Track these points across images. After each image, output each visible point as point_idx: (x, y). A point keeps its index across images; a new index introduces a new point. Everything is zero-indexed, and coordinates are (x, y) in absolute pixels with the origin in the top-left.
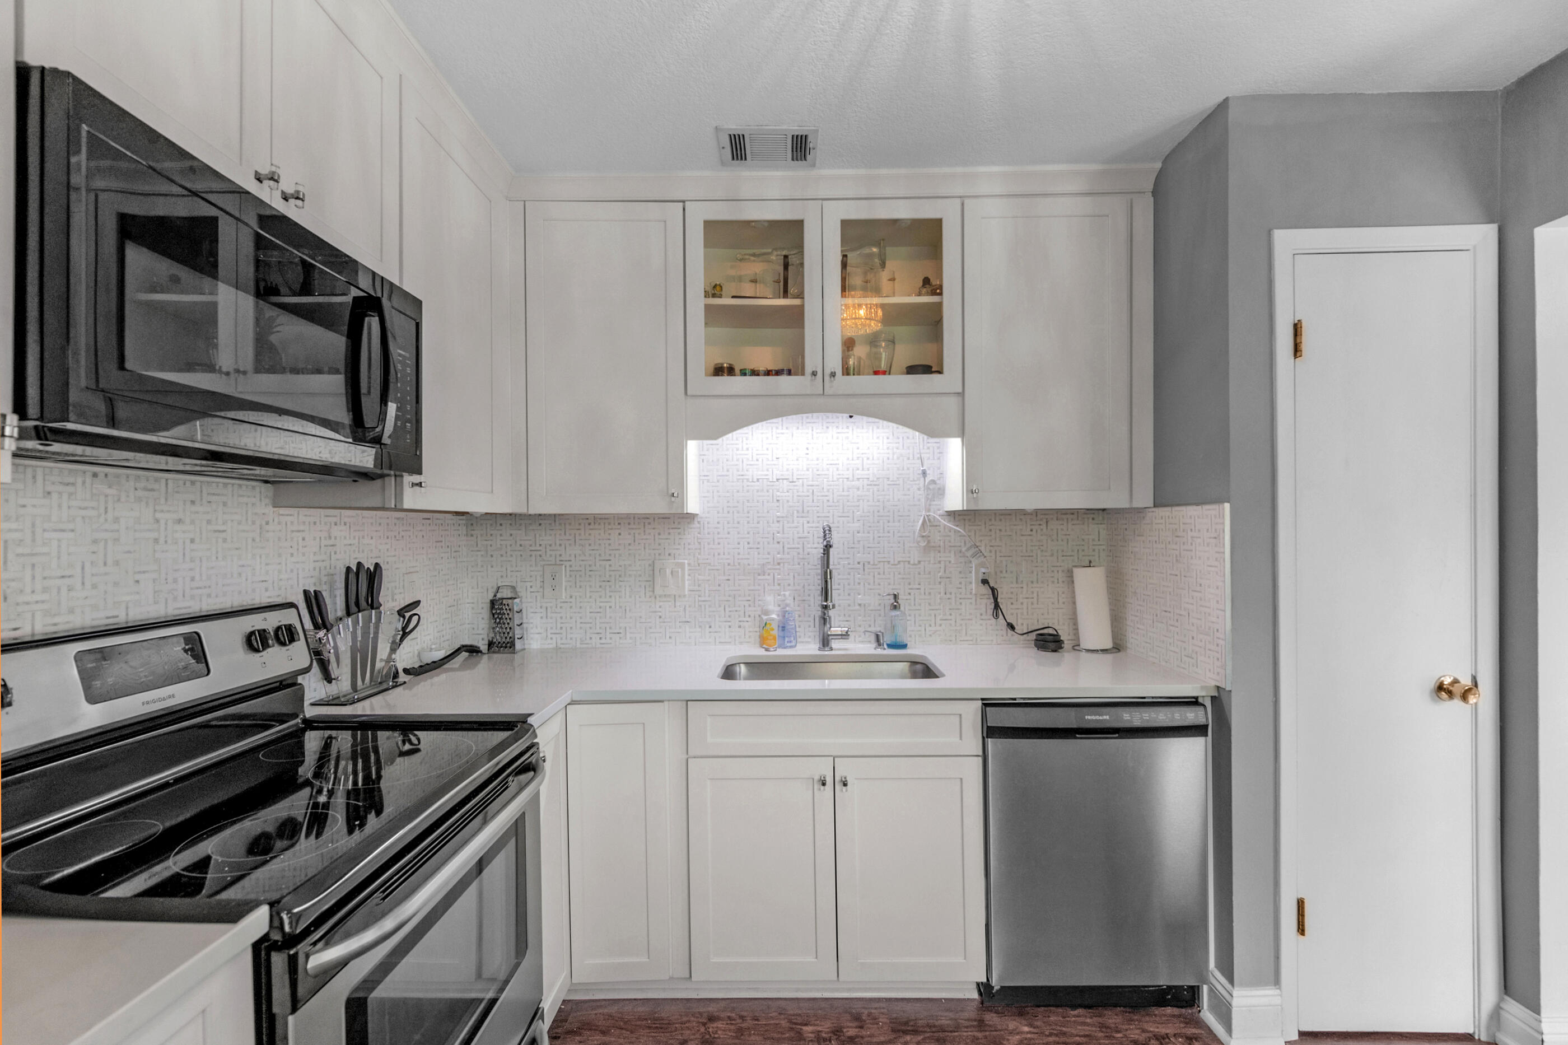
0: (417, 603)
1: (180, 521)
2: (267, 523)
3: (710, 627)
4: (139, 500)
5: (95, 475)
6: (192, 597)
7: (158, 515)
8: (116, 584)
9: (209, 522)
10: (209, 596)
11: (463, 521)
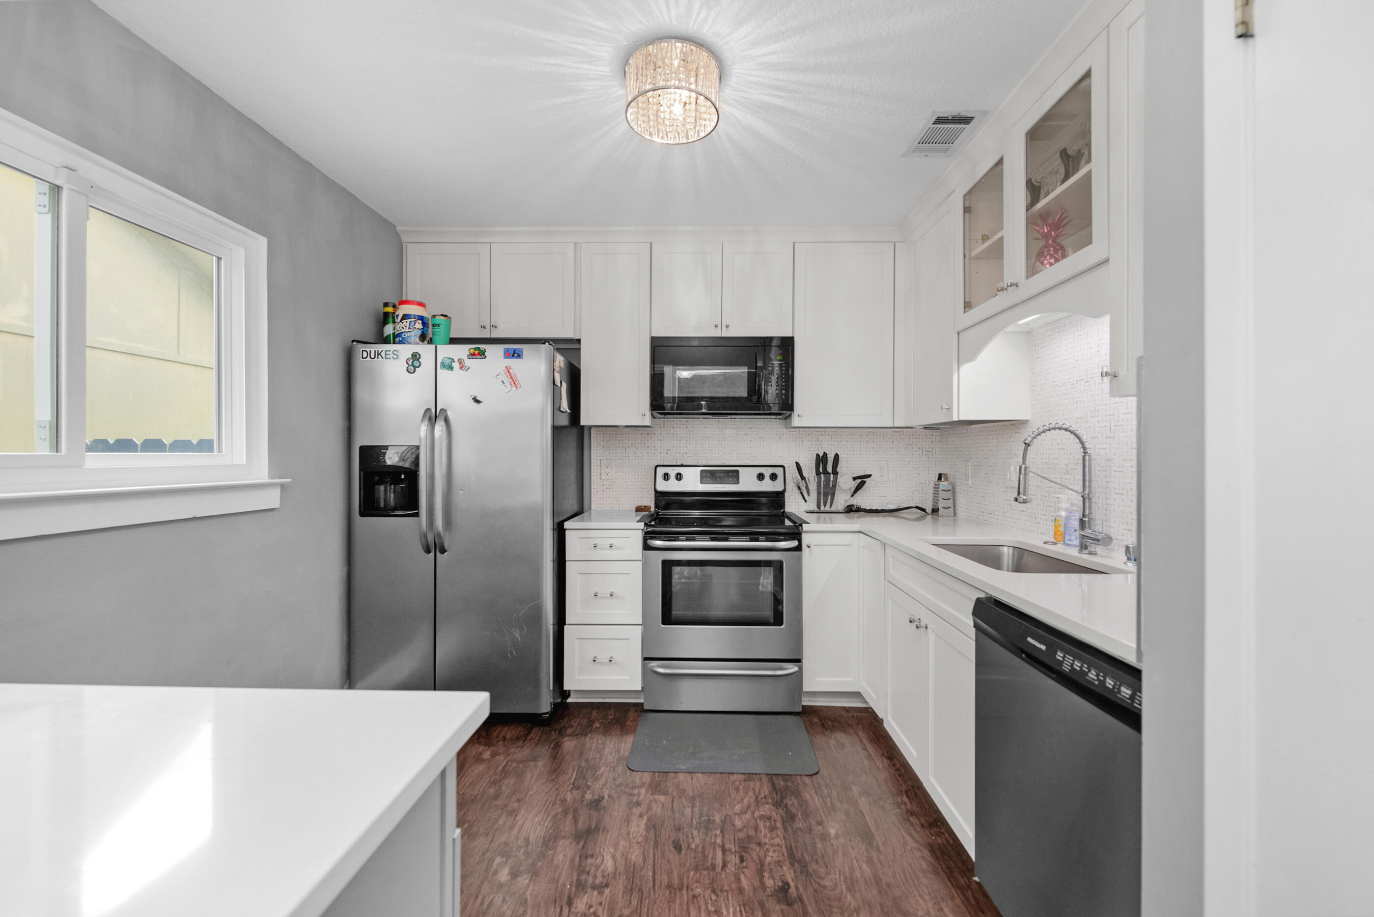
0: (870, 476)
1: (746, 434)
2: (783, 435)
3: (1035, 518)
4: (731, 428)
5: (719, 421)
6: (751, 460)
7: (738, 433)
8: (725, 453)
9: (757, 435)
10: (757, 460)
11: (936, 433)
